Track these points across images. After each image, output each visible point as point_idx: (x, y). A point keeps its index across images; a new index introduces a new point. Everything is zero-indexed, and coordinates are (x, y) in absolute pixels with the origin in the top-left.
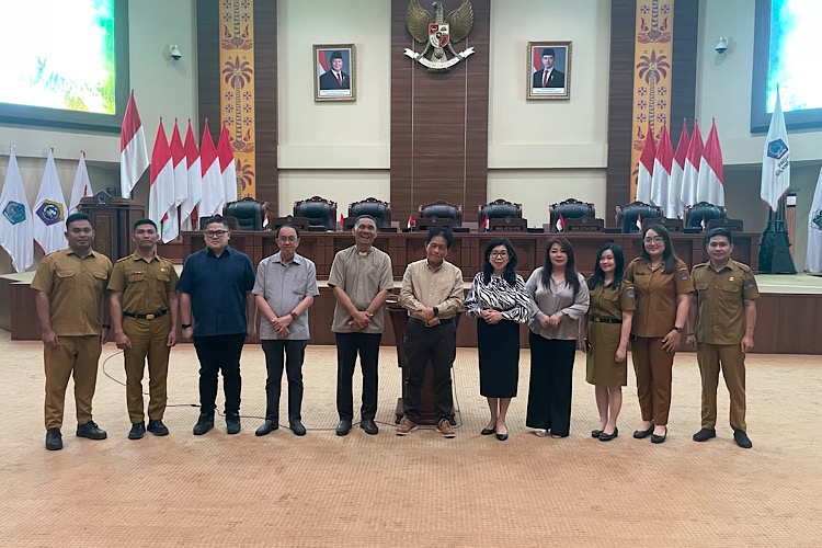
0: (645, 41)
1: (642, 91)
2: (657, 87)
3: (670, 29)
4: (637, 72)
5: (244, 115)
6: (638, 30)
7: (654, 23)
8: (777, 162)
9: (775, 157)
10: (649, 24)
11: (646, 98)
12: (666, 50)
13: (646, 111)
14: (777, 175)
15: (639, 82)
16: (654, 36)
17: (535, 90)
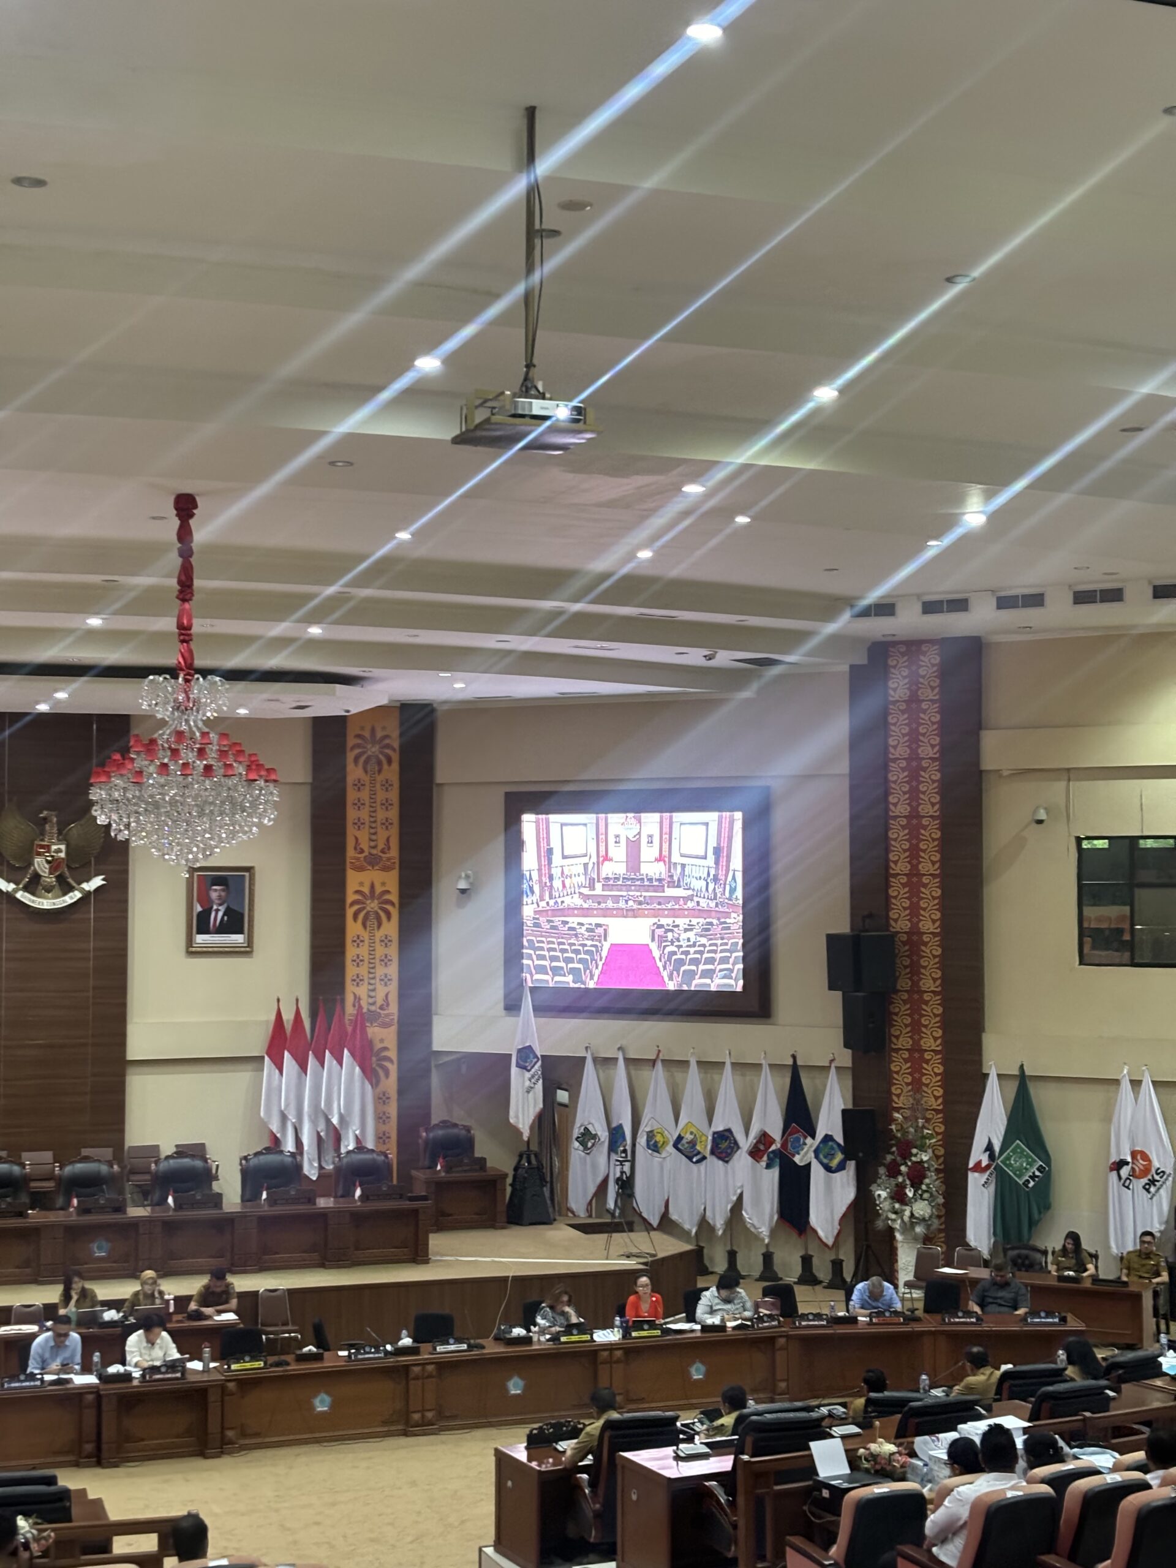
0: (360, 869)
1: (358, 941)
2: (379, 934)
3: (394, 852)
4: (350, 912)
6: (351, 853)
7: (372, 844)
8: (527, 1075)
10: (365, 845)
11: (364, 951)
12: (389, 882)
13: (362, 970)
15: (353, 928)
16: (373, 861)
17: (200, 939)
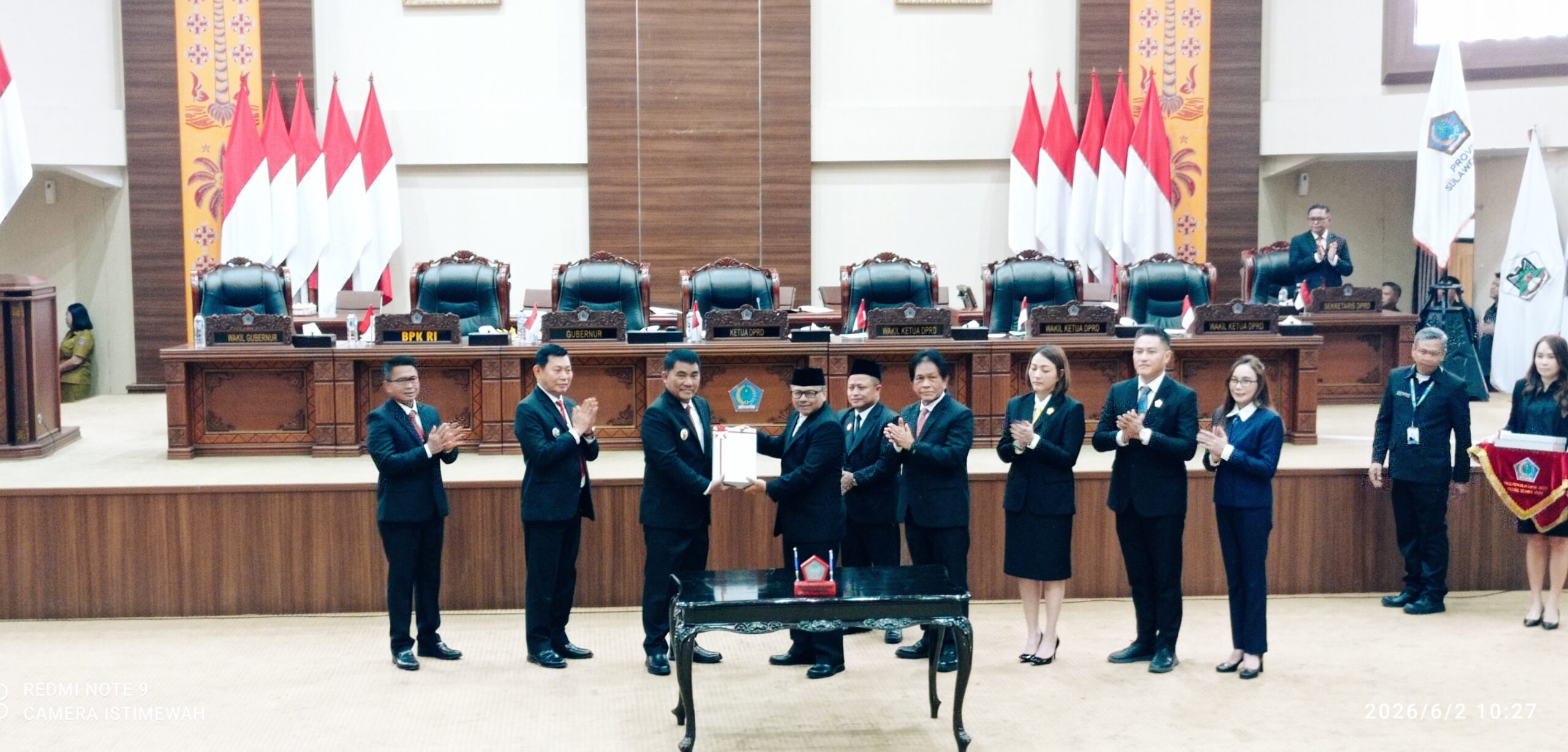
5: (234, 39)
8: (1448, 160)
9: (1444, 149)
13: (1156, 33)
14: (1449, 187)
